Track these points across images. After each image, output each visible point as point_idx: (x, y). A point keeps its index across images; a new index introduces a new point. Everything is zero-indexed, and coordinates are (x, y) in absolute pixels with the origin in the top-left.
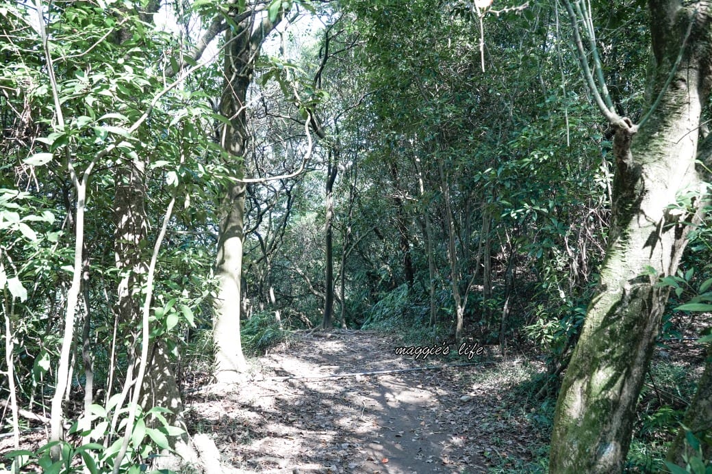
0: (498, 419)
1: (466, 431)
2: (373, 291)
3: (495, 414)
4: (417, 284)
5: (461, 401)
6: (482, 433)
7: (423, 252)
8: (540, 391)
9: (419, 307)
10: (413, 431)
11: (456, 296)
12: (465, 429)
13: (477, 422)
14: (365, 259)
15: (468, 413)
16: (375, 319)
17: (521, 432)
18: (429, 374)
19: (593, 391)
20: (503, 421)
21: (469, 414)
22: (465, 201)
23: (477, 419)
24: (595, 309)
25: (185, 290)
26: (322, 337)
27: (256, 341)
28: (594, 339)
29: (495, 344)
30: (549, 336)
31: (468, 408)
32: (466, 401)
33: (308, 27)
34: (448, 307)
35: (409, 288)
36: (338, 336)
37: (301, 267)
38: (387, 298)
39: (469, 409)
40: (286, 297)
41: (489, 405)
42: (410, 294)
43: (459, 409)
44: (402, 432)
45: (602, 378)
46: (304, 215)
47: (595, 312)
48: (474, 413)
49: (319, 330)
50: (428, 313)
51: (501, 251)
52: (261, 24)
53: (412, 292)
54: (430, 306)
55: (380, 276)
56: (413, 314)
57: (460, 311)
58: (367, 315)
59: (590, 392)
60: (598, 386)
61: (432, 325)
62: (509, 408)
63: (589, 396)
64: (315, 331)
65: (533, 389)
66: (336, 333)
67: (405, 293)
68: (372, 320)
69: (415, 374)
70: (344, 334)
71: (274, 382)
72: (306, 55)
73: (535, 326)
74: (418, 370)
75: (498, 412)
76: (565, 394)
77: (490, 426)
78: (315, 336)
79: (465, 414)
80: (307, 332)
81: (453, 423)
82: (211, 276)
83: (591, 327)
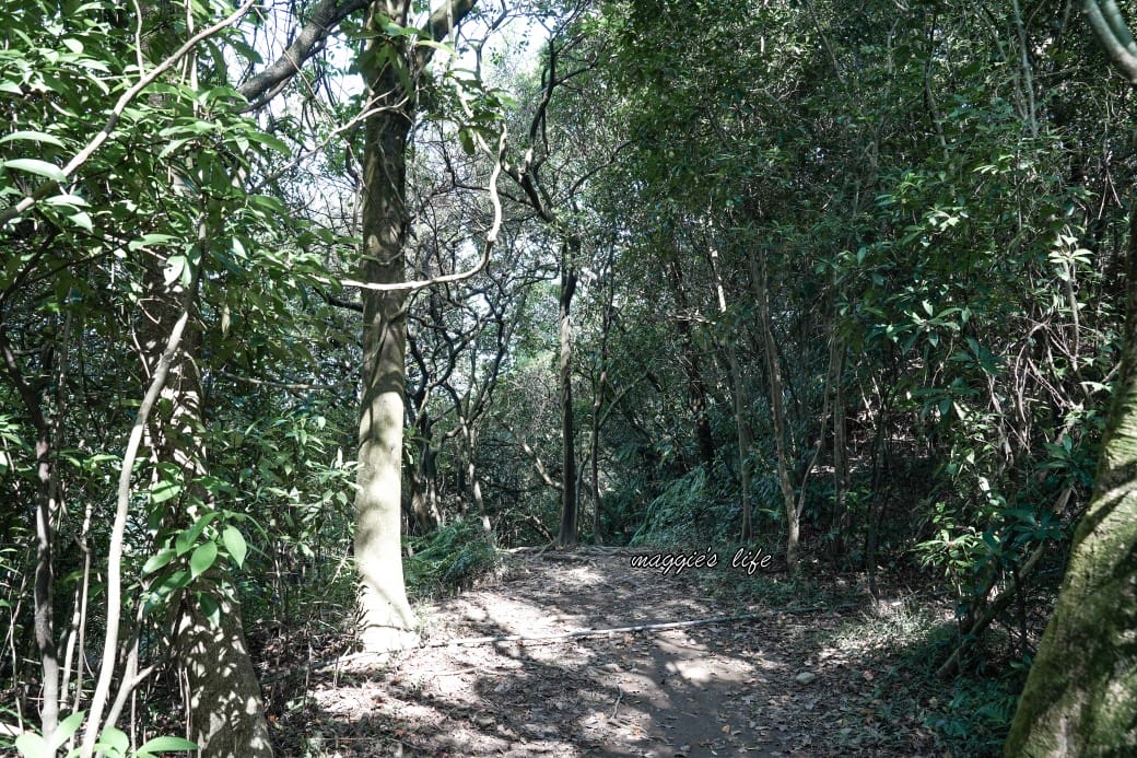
0: (868, 720)
1: (808, 746)
2: (650, 478)
3: (863, 710)
4: (720, 468)
5: (798, 682)
6: (837, 748)
7: (730, 412)
8: (946, 665)
9: (722, 507)
10: (708, 745)
11: (786, 488)
12: (805, 742)
13: (828, 726)
14: (634, 426)
15: (810, 707)
16: (653, 527)
17: (912, 748)
18: (741, 630)
19: (1099, 729)
20: (878, 724)
21: (813, 710)
22: (799, 325)
23: (828, 719)
24: (1096, 533)
25: (295, 489)
26: (558, 560)
27: (444, 568)
28: (1096, 604)
29: (860, 571)
30: (959, 562)
31: (811, 696)
32: (807, 682)
33: (524, 39)
34: (773, 507)
35: (706, 474)
36: (585, 558)
37: (530, 442)
38: (673, 490)
39: (812, 700)
40: (508, 492)
41: (850, 690)
42: (708, 485)
43: (795, 699)
44: (687, 747)
45: (1120, 699)
46: (534, 355)
47: (1096, 541)
48: (822, 707)
49: (554, 549)
50: (738, 517)
51: (864, 407)
52: (429, 21)
53: (712, 480)
54: (742, 503)
55: (660, 453)
56: (714, 519)
57: (794, 513)
58: (641, 519)
59: (1092, 732)
60: (1111, 716)
61: (746, 539)
62: (888, 697)
63: (1087, 741)
64: (547, 551)
65: (931, 662)
66: (582, 553)
67: (700, 482)
68: (648, 526)
69: (714, 629)
70: (595, 555)
71: (462, 649)
72: (524, 88)
73: (933, 542)
74: (719, 622)
75: (867, 706)
76: (1026, 730)
77: (852, 736)
78: (546, 559)
79: (805, 710)
80: (535, 552)
81: (782, 728)
82: (339, 463)
83: (1088, 577)
